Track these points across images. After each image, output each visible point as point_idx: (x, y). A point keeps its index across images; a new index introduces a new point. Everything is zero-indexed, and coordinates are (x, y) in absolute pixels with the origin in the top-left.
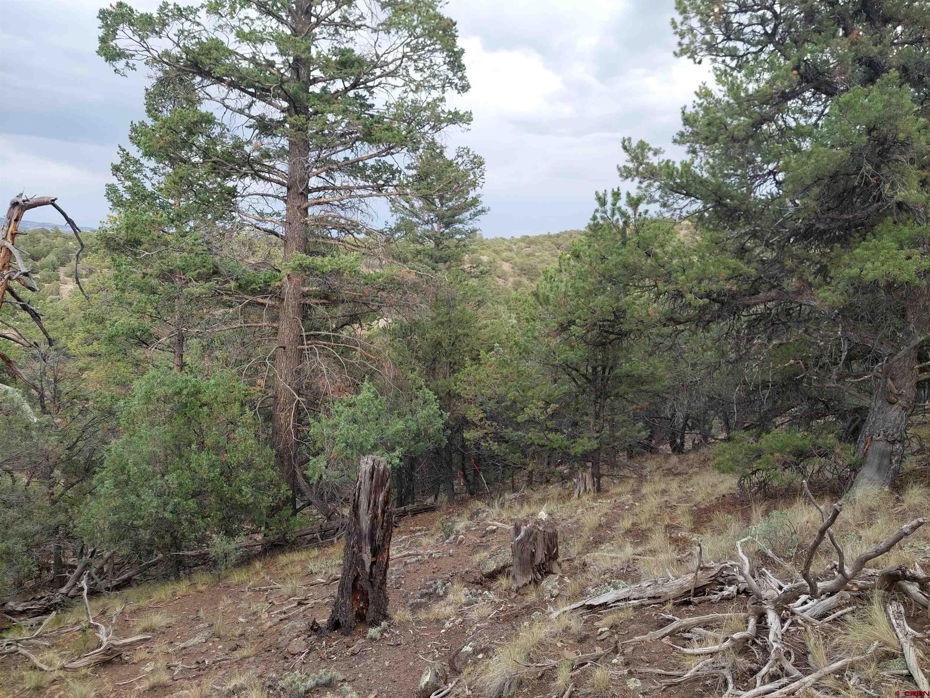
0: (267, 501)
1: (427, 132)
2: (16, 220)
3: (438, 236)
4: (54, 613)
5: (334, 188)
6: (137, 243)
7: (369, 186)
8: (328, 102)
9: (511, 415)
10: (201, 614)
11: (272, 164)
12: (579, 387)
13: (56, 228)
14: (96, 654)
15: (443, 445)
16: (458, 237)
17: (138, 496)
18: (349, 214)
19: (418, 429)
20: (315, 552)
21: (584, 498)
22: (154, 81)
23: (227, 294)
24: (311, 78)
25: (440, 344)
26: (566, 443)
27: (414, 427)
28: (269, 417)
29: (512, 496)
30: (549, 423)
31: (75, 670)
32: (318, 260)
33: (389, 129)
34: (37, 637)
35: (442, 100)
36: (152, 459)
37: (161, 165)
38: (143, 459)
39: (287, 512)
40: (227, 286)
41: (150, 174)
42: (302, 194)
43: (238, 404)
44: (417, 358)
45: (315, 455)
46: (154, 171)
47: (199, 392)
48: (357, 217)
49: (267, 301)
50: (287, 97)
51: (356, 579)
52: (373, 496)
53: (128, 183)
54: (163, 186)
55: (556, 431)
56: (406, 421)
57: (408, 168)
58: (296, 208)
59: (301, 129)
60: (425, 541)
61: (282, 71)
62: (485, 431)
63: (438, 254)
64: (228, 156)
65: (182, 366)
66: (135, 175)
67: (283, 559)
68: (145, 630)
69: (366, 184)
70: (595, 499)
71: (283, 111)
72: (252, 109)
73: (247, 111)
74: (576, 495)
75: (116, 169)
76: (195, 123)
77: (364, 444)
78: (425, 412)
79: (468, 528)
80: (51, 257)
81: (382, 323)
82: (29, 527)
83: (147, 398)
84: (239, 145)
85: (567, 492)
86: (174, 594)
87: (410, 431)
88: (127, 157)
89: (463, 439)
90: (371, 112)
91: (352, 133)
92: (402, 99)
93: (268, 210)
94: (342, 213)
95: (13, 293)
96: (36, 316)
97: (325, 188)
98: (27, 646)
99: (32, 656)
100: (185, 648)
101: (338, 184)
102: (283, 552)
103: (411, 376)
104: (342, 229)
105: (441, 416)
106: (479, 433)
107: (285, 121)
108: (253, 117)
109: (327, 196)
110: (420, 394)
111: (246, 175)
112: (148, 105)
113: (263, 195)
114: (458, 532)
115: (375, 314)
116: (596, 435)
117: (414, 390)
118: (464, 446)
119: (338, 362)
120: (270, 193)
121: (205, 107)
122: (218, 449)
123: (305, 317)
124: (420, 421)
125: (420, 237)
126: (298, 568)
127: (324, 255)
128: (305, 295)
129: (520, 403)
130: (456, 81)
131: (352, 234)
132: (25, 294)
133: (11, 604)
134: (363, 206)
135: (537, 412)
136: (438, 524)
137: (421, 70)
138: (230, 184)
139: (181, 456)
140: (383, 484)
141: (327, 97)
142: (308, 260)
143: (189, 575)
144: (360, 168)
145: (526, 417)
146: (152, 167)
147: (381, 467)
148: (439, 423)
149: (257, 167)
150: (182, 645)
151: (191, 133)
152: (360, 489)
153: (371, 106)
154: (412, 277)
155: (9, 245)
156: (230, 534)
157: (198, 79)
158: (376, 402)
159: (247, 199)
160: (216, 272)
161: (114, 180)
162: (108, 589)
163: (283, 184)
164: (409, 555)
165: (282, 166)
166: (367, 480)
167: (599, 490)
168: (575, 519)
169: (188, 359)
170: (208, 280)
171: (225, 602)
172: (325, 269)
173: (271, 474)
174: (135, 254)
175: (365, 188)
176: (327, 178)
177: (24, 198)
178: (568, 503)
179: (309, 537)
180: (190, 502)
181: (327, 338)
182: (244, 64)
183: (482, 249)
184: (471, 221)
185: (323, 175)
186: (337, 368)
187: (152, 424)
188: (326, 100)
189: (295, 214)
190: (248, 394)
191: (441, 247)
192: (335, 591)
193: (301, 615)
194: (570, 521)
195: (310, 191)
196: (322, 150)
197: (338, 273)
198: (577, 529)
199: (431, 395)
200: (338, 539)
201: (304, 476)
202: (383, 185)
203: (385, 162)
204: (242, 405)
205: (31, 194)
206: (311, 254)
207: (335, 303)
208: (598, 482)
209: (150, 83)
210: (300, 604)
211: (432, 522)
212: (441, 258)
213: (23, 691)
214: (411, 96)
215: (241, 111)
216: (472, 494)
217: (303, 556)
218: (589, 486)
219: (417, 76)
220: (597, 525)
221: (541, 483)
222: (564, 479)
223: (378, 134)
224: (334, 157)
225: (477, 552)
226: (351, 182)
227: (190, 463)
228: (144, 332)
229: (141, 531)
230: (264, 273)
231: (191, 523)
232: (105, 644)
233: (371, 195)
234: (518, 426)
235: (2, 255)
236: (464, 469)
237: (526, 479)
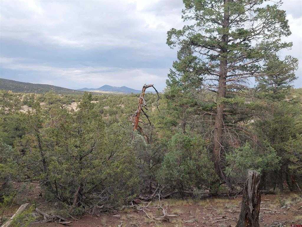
0: (211, 179)
1: (273, 52)
2: (144, 91)
3: (275, 89)
4: (151, 202)
5: (235, 75)
6: (174, 96)
7: (249, 73)
10: (191, 212)
11: (214, 69)
13: (151, 92)
14: (161, 218)
15: (279, 170)
16: (284, 89)
17: (173, 171)
18: (241, 83)
19: (268, 162)
20: (228, 201)
22: (180, 49)
23: (199, 111)
24: (229, 40)
25: (276, 130)
27: (266, 161)
28: (211, 151)
31: (157, 220)
32: (230, 100)
33: (257, 53)
34: (147, 208)
35: (280, 40)
36: (177, 160)
37: (181, 73)
38: (174, 160)
39: (217, 185)
40: (199, 108)
41: (177, 76)
42: (224, 78)
43: (202, 146)
44: (267, 135)
45: (228, 166)
46: (179, 75)
47: (190, 141)
48: (243, 84)
49: (212, 113)
50: (220, 47)
51: (247, 214)
52: (253, 185)
53: (172, 79)
54: (181, 79)
56: (263, 158)
57: (264, 65)
58: (222, 83)
59: (225, 57)
61: (219, 40)
63: (275, 96)
64: (201, 68)
65: (185, 132)
66: (174, 77)
67: (216, 200)
68: (175, 214)
69: (247, 73)
71: (219, 52)
72: (209, 53)
73: (207, 54)
75: (169, 75)
76: (192, 60)
77: (246, 165)
78: (270, 156)
79: (291, 204)
80: (150, 100)
81: (253, 121)
82: (145, 175)
83: (176, 142)
84: (204, 64)
86: (182, 204)
87: (264, 162)
88: (172, 72)
89: (288, 169)
90: (250, 48)
91: (242, 56)
92: (263, 42)
93: (212, 84)
94: (238, 83)
95: (143, 111)
96: (147, 116)
97: (232, 75)
98: (145, 210)
99: (146, 213)
100: (187, 223)
101: (237, 74)
102: (216, 198)
103: (264, 141)
104: (238, 88)
105: (278, 158)
107: (219, 55)
108: (209, 55)
109: (233, 78)
111: (206, 73)
112: (178, 56)
113: (211, 79)
114: (287, 205)
115: (251, 117)
117: (266, 147)
119: (235, 134)
120: (213, 79)
121: (194, 55)
122: (196, 160)
123: (224, 119)
124: (269, 159)
125: (267, 90)
126: (222, 205)
127: (231, 98)
128: (224, 111)
130: (285, 32)
131: (242, 90)
132: (145, 110)
133: (140, 196)
134: (246, 80)
136: (277, 200)
137: (270, 31)
138: (201, 77)
139: (185, 161)
140: (257, 182)
141: (235, 45)
142: (226, 100)
143: (186, 199)
144: (245, 67)
146: (178, 74)
147: (257, 175)
148: (277, 161)
149: (209, 71)
151: (190, 63)
152: (248, 181)
153: (250, 46)
154: (265, 105)
155: (142, 98)
156: (199, 188)
157: (193, 46)
158: (251, 150)
160: (196, 104)
161: (168, 78)
162: (163, 198)
163: (218, 75)
164: (265, 210)
165: (218, 70)
166: (251, 179)
170: (193, 107)
171: (198, 211)
172: (232, 103)
173: (212, 171)
174: (173, 99)
175: (247, 74)
176: (233, 72)
177: (146, 85)
179: (225, 194)
180: (187, 175)
181: (231, 126)
182: (207, 40)
183: (293, 93)
184: (290, 83)
185: (232, 71)
186: (235, 137)
187: (177, 150)
188: (234, 47)
189: (222, 85)
190: (205, 143)
191: (276, 93)
192: (238, 216)
193: (224, 222)
195: (227, 77)
196: (232, 63)
197: (236, 104)
199: (273, 150)
200: (236, 197)
201: (224, 173)
202: (254, 72)
203: (255, 65)
204: (203, 147)
205: (148, 84)
206: (227, 97)
207: (235, 114)
210: (223, 218)
211: (275, 198)
212: (276, 97)
213: (144, 223)
214: (266, 40)
215: (205, 54)
217: (223, 201)
219: (269, 33)
223: (253, 55)
224: (236, 65)
225: (297, 215)
226: (241, 72)
227: (188, 163)
228: (174, 122)
229: (173, 182)
230: (211, 104)
231: (188, 182)
232: (165, 215)
233: (249, 76)
235: (141, 100)
236: (287, 180)
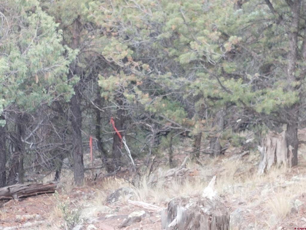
9: (171, 54)
12: (274, 11)
15: (68, 98)
19: (29, 73)
21: (273, 173)
26: (249, 94)
27: (23, 69)
29: (170, 171)
30: (226, 66)
55: (236, 77)
56: (11, 61)
62: (131, 78)
70: (288, 176)
74: (261, 170)
78: (39, 47)
85: (249, 167)
87: (16, 75)
89: (99, 90)
105: (65, 54)
110: (32, 19)
114: (86, 221)
116: (294, 83)
117: (23, 13)
118: (100, 101)
129: (185, 35)
135: (209, 49)
136: (57, 211)
145: (192, 56)
148: (62, 65)
167: (295, 163)
168: (257, 203)
178: (249, 182)
194: (250, 205)
198: (259, 216)
199: (49, 22)
208: (295, 152)
216: (110, 169)
218: (282, 157)
220: (288, 210)
221: (212, 155)
222: (248, 148)
234: (181, 70)
236: (98, 135)
237: (190, 149)
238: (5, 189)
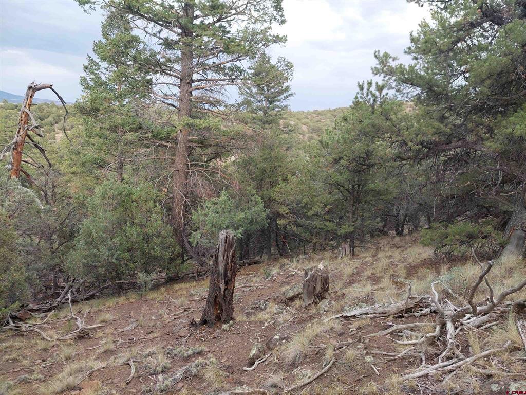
0: (168, 254)
1: (260, 48)
2: (31, 97)
3: (265, 109)
4: (54, 311)
5: (207, 80)
6: (97, 110)
7: (227, 79)
8: (205, 30)
9: (304, 211)
10: (132, 314)
11: (172, 66)
12: (344, 196)
13: (53, 102)
14: (76, 333)
15: (266, 227)
16: (277, 109)
17: (98, 250)
18: (215, 95)
19: (252, 218)
20: (194, 284)
21: (345, 259)
22: (106, 17)
23: (146, 140)
24: (195, 15)
25: (265, 171)
26: (335, 227)
27: (250, 217)
28: (170, 209)
29: (304, 257)
30: (326, 217)
31: (65, 341)
32: (197, 121)
33: (239, 45)
34: (44, 323)
35: (270, 28)
36: (105, 230)
37: (111, 66)
38: (100, 230)
39: (179, 261)
40: (147, 135)
41: (104, 71)
42: (188, 83)
43: (152, 201)
44: (252, 178)
45: (195, 231)
46: (107, 69)
47: (131, 194)
48: (220, 97)
49: (169, 144)
50: (181, 27)
51: (216, 297)
52: (226, 252)
53: (92, 76)
54: (111, 77)
55: (330, 221)
56: (246, 214)
57: (249, 69)
58: (185, 91)
59: (189, 45)
60: (254, 279)
61: (178, 11)
62: (289, 220)
63: (265, 119)
64: (148, 62)
65: (122, 180)
66: (96, 72)
67: (176, 287)
68: (102, 322)
69: (225, 78)
70: (351, 259)
71: (178, 35)
72: (161, 34)
73: (158, 35)
74: (340, 257)
75: (86, 68)
76: (129, 42)
77: (222, 225)
78: (256, 209)
79: (278, 273)
80: (50, 119)
81: (233, 158)
82: (40, 265)
83: (103, 197)
84: (154, 55)
85: (335, 255)
86: (117, 303)
87: (247, 219)
88: (92, 61)
89: (277, 225)
90: (228, 36)
91: (217, 48)
92: (247, 28)
93: (169, 93)
94: (211, 95)
95: (29, 138)
96: (42, 151)
97: (202, 80)
98: (39, 328)
99: (42, 333)
100: (123, 332)
101: (209, 78)
102: (177, 283)
103: (249, 188)
104: (211, 104)
105: (265, 211)
106: (287, 221)
107: (179, 41)
108: (161, 39)
109: (203, 85)
110: (253, 198)
111: (157, 72)
112: (103, 31)
113: (166, 84)
114: (273, 275)
115: (229, 153)
116: (352, 224)
117: (250, 196)
118: (277, 229)
119: (208, 180)
120: (171, 83)
121: (134, 33)
122: (141, 225)
123: (190, 154)
124: (253, 213)
125: (255, 109)
126: (185, 292)
127: (201, 119)
128: (189, 141)
129: (310, 205)
130: (278, 17)
131: (216, 107)
132: (37, 139)
133: (31, 305)
134: (223, 91)
135: (319, 210)
136: (262, 270)
137: (258, 11)
138: (148, 77)
139: (121, 229)
140: (232, 246)
141: (203, 26)
142: (192, 121)
143: (125, 294)
144: (222, 68)
145: (313, 213)
146: (106, 67)
147: (231, 237)
148: (264, 215)
149: (164, 67)
150: (121, 330)
151: (127, 47)
152: (219, 248)
153: (229, 32)
154: (249, 132)
155: (27, 111)
156: (148, 272)
157: (131, 16)
158: (229, 202)
159: (158, 86)
160: (140, 128)
161: (84, 74)
162: (82, 300)
163: (178, 78)
164: (245, 287)
165: (178, 67)
166: (223, 243)
167: (353, 254)
168: (339, 270)
169: (125, 176)
170: (136, 132)
171: (145, 308)
172: (201, 126)
173: (171, 240)
174: (96, 116)
175: (224, 80)
176: (203, 74)
177: (35, 84)
178: (335, 261)
179: (191, 275)
180: (126, 254)
181: (202, 166)
182: (157, 7)
183: (291, 117)
184: (284, 101)
185: (201, 72)
186: (207, 183)
187: (106, 211)
188: (203, 29)
189: (185, 95)
190: (158, 196)
191: (266, 115)
192: (204, 304)
193: (186, 317)
194: (336, 271)
195: (193, 82)
196: (200, 58)
197: (208, 129)
198: (340, 276)
199: (259, 199)
200: (207, 277)
201: (189, 242)
202: (235, 79)
203: (235, 66)
204: (155, 202)
205: (39, 82)
206: (194, 117)
207: (207, 146)
208: (353, 250)
209: (104, 19)
210: (185, 311)
211: (259, 269)
212: (267, 122)
213: (37, 350)
214: (252, 26)
215: (155, 35)
216: (281, 255)
217: (188, 285)
218: (348, 252)
219: (255, 14)
220: (351, 273)
221: (320, 250)
222: (334, 248)
223: (233, 49)
224: (207, 62)
225: (283, 286)
226: (216, 76)
227: (126, 233)
228: (101, 160)
229: (100, 269)
230: (167, 129)
231: (127, 265)
232: (80, 328)
233: (228, 84)
234: (308, 218)
235: (23, 116)
236: (277, 241)
237: (312, 247)
238: (242, 261)
